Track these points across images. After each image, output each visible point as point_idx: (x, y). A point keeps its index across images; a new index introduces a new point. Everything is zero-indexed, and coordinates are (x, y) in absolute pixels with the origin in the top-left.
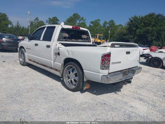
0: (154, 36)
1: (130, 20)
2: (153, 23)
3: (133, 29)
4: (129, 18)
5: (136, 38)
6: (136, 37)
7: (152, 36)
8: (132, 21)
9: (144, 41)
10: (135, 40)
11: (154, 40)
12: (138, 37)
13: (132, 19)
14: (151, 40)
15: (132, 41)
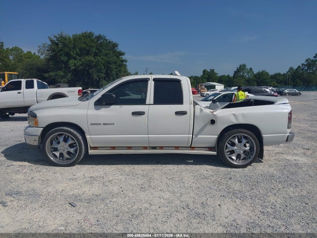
0: (101, 72)
1: (52, 41)
2: (94, 50)
3: (62, 59)
4: (49, 38)
5: (69, 77)
6: (70, 74)
7: (98, 72)
8: (57, 44)
9: (86, 80)
10: (68, 79)
11: (101, 79)
12: (72, 74)
13: (55, 39)
14: (97, 78)
15: (64, 81)
